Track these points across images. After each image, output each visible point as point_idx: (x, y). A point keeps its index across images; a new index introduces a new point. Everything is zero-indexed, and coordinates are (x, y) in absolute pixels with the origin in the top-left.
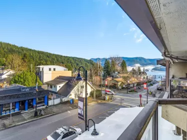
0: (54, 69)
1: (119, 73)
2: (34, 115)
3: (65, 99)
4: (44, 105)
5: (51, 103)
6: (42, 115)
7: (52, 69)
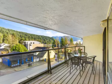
0: (34, 43)
1: (69, 45)
2: (28, 66)
3: (41, 59)
4: (31, 62)
5: (35, 60)
6: (32, 66)
7: (32, 43)
